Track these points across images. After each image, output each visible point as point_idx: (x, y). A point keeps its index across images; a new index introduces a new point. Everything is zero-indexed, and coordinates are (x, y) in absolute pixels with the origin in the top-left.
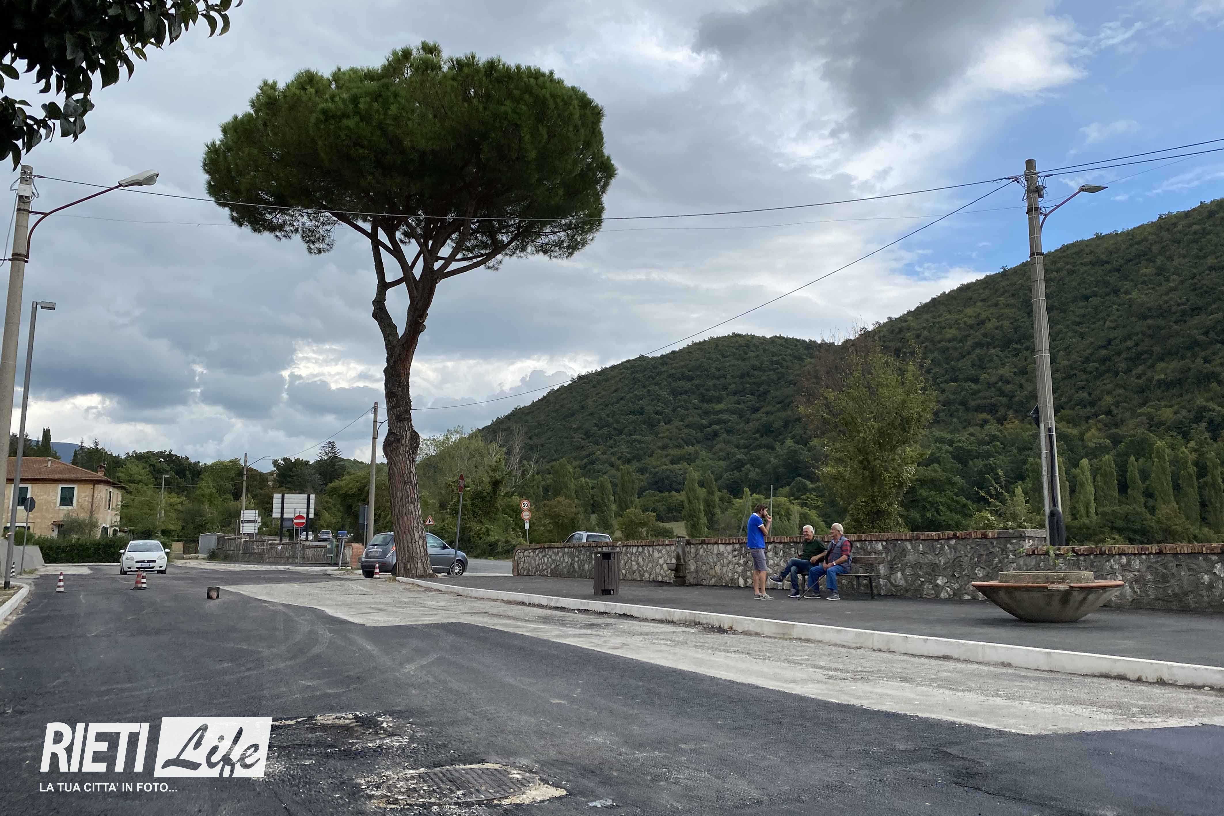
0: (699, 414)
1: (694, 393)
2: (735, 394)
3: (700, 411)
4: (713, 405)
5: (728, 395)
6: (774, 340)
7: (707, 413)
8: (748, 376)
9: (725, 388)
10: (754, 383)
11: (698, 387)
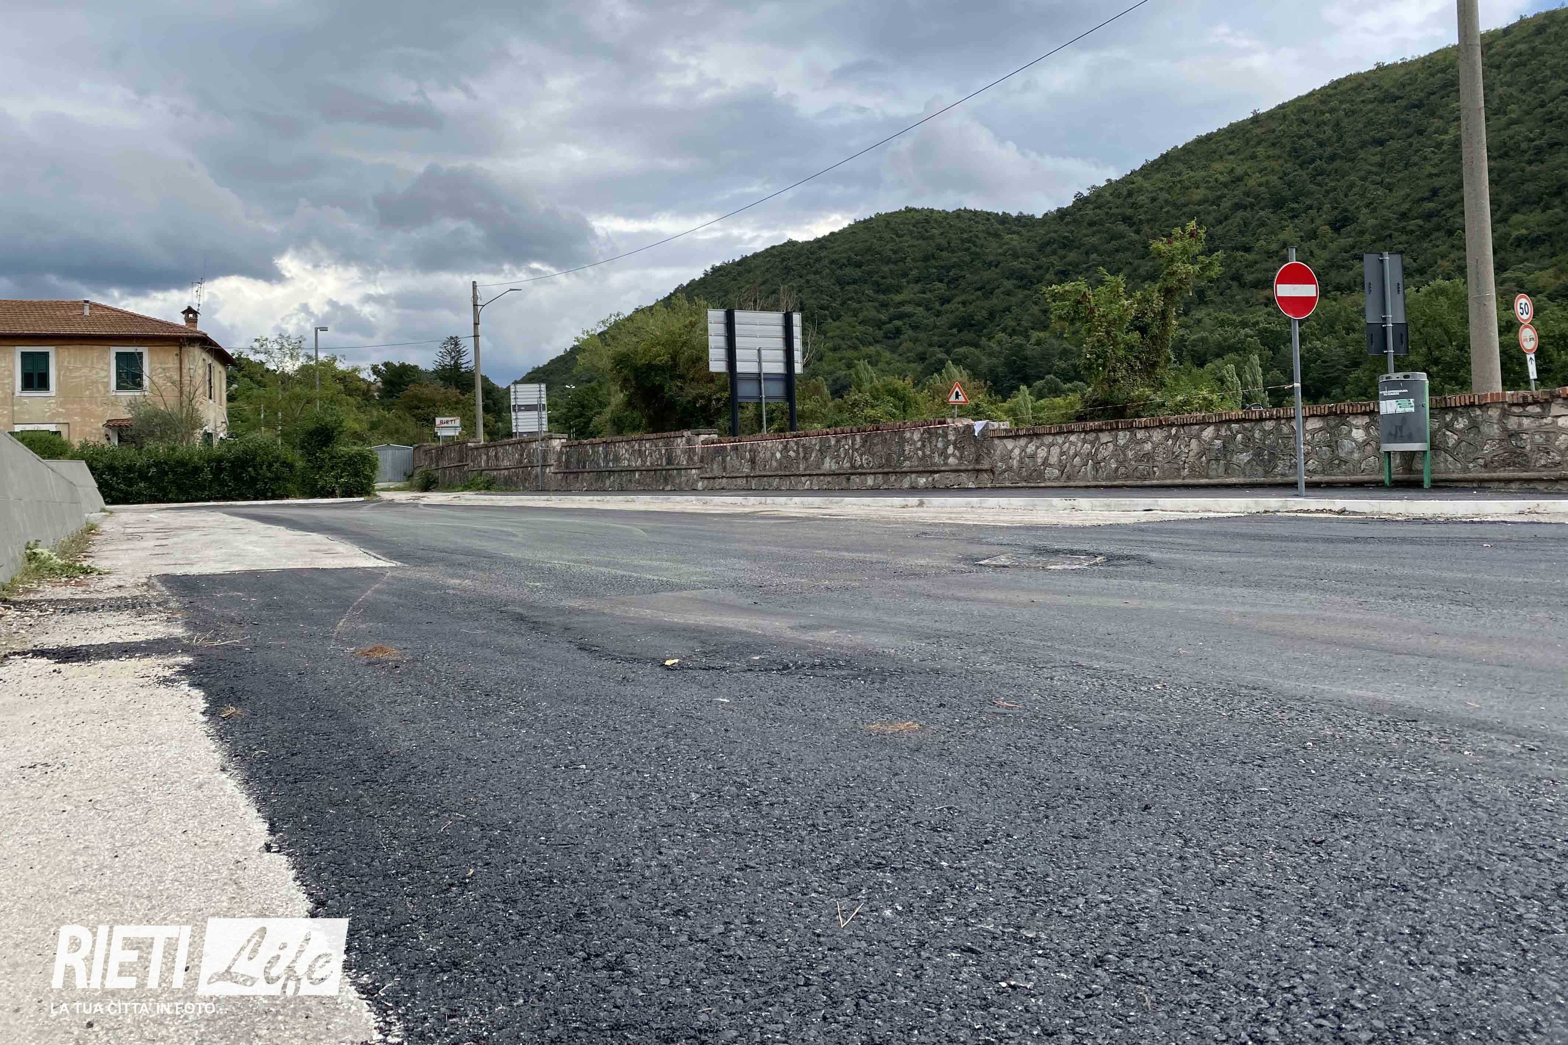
0: (875, 307)
1: (865, 282)
2: (917, 281)
3: (876, 304)
4: (892, 296)
5: (908, 283)
6: (959, 214)
7: (884, 305)
8: (934, 258)
9: (905, 275)
10: (942, 267)
11: (870, 273)
